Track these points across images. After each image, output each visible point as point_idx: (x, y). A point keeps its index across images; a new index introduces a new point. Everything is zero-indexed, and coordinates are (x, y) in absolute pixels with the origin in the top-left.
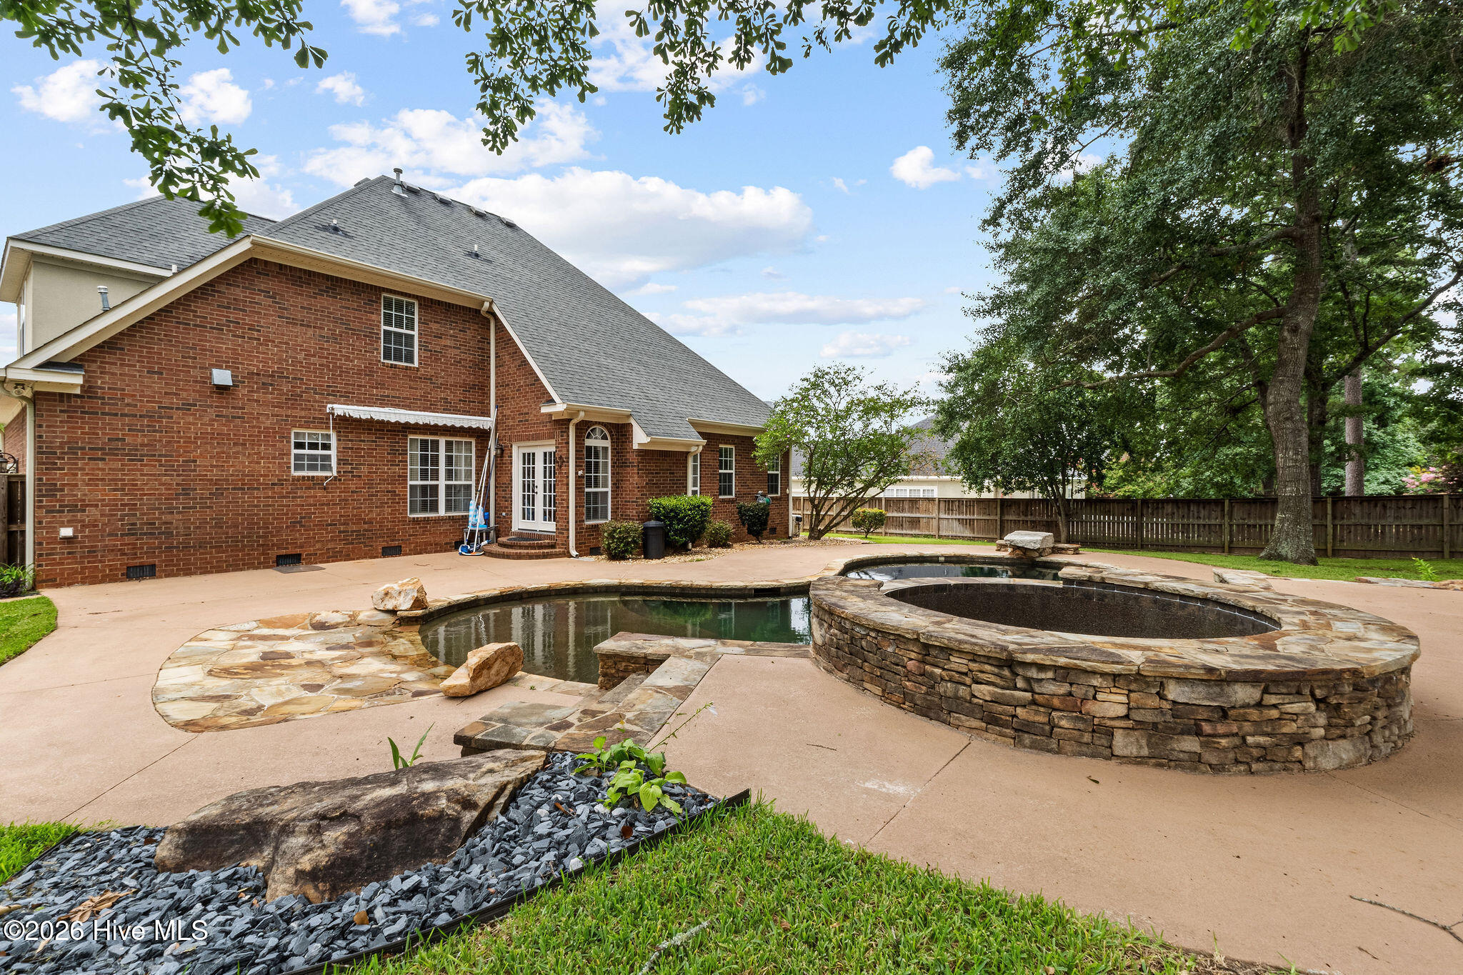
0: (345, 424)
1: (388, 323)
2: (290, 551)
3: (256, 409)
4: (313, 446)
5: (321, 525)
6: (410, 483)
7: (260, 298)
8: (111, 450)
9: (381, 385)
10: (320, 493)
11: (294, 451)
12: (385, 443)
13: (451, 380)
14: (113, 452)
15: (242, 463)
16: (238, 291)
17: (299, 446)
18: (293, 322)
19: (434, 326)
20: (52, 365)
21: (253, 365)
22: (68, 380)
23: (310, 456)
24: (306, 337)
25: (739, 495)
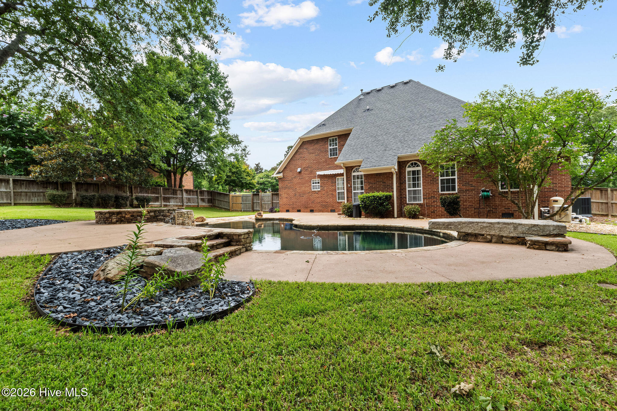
0: (320, 176)
1: (330, 146)
2: (312, 209)
3: (305, 176)
4: (316, 183)
5: (317, 203)
6: (337, 191)
7: (305, 150)
8: (286, 188)
9: (329, 164)
10: (317, 195)
11: (312, 185)
12: (330, 180)
15: (303, 189)
16: (301, 150)
17: (313, 183)
18: (310, 153)
20: (279, 173)
21: (304, 166)
22: (281, 175)
23: (316, 186)
24: (313, 156)
25: (460, 191)
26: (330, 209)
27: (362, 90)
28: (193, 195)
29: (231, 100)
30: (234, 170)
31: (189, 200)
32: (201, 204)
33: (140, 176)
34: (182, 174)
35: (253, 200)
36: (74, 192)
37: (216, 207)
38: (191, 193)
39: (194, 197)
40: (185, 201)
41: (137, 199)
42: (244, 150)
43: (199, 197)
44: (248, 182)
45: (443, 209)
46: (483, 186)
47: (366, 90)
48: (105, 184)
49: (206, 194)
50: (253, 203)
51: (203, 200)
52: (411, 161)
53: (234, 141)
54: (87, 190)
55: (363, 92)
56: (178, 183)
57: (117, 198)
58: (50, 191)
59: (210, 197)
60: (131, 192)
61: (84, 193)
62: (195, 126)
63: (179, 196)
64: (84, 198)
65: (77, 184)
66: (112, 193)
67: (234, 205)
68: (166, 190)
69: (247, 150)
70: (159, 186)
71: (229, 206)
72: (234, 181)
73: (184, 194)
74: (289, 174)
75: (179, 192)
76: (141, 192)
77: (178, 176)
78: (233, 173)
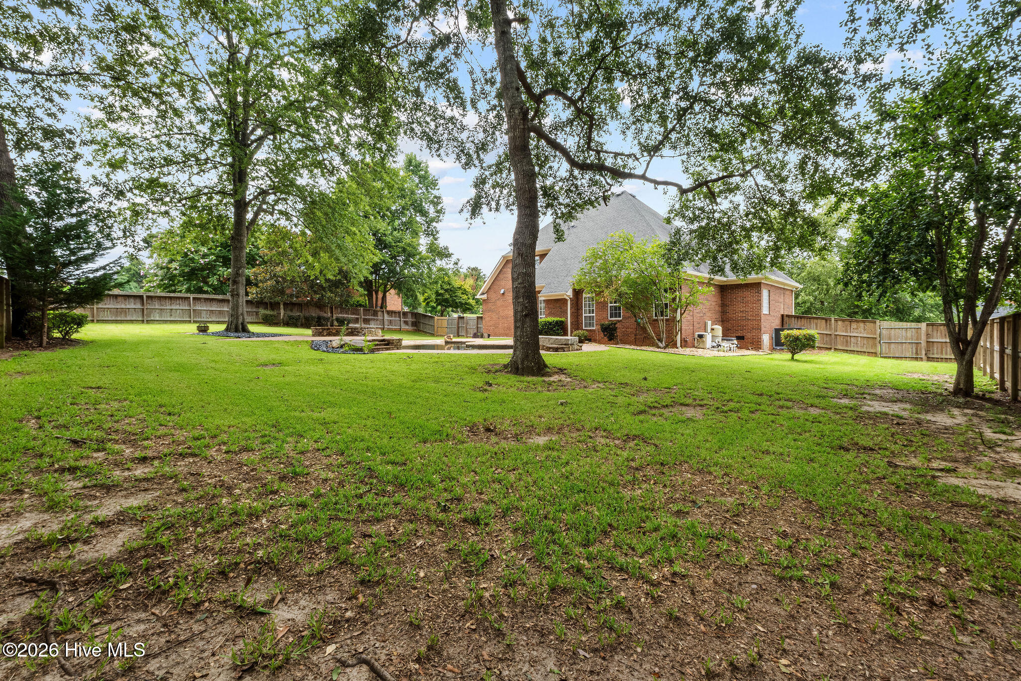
3: (507, 298)
7: (508, 270)
20: (483, 294)
21: (507, 287)
22: (485, 297)
25: (624, 318)
28: (395, 317)
29: (441, 205)
30: (446, 287)
31: (390, 322)
32: (404, 327)
33: (341, 296)
34: (385, 292)
35: (458, 323)
36: (282, 312)
37: (420, 331)
38: (393, 315)
39: (396, 319)
40: (386, 323)
41: (337, 320)
42: (456, 264)
43: (402, 319)
44: (463, 302)
45: (602, 335)
48: (308, 304)
49: (410, 315)
50: (458, 327)
51: (406, 323)
53: (444, 254)
54: (291, 310)
56: (380, 302)
57: (319, 318)
58: (262, 311)
59: (413, 320)
60: (332, 313)
61: (291, 314)
62: (399, 242)
63: (380, 318)
64: (291, 318)
65: (285, 304)
66: (314, 313)
67: (439, 329)
68: (366, 311)
69: (460, 264)
70: (361, 305)
71: (434, 331)
72: (446, 300)
73: (386, 315)
74: (493, 296)
75: (380, 313)
76: (341, 313)
77: (380, 295)
78: (446, 290)
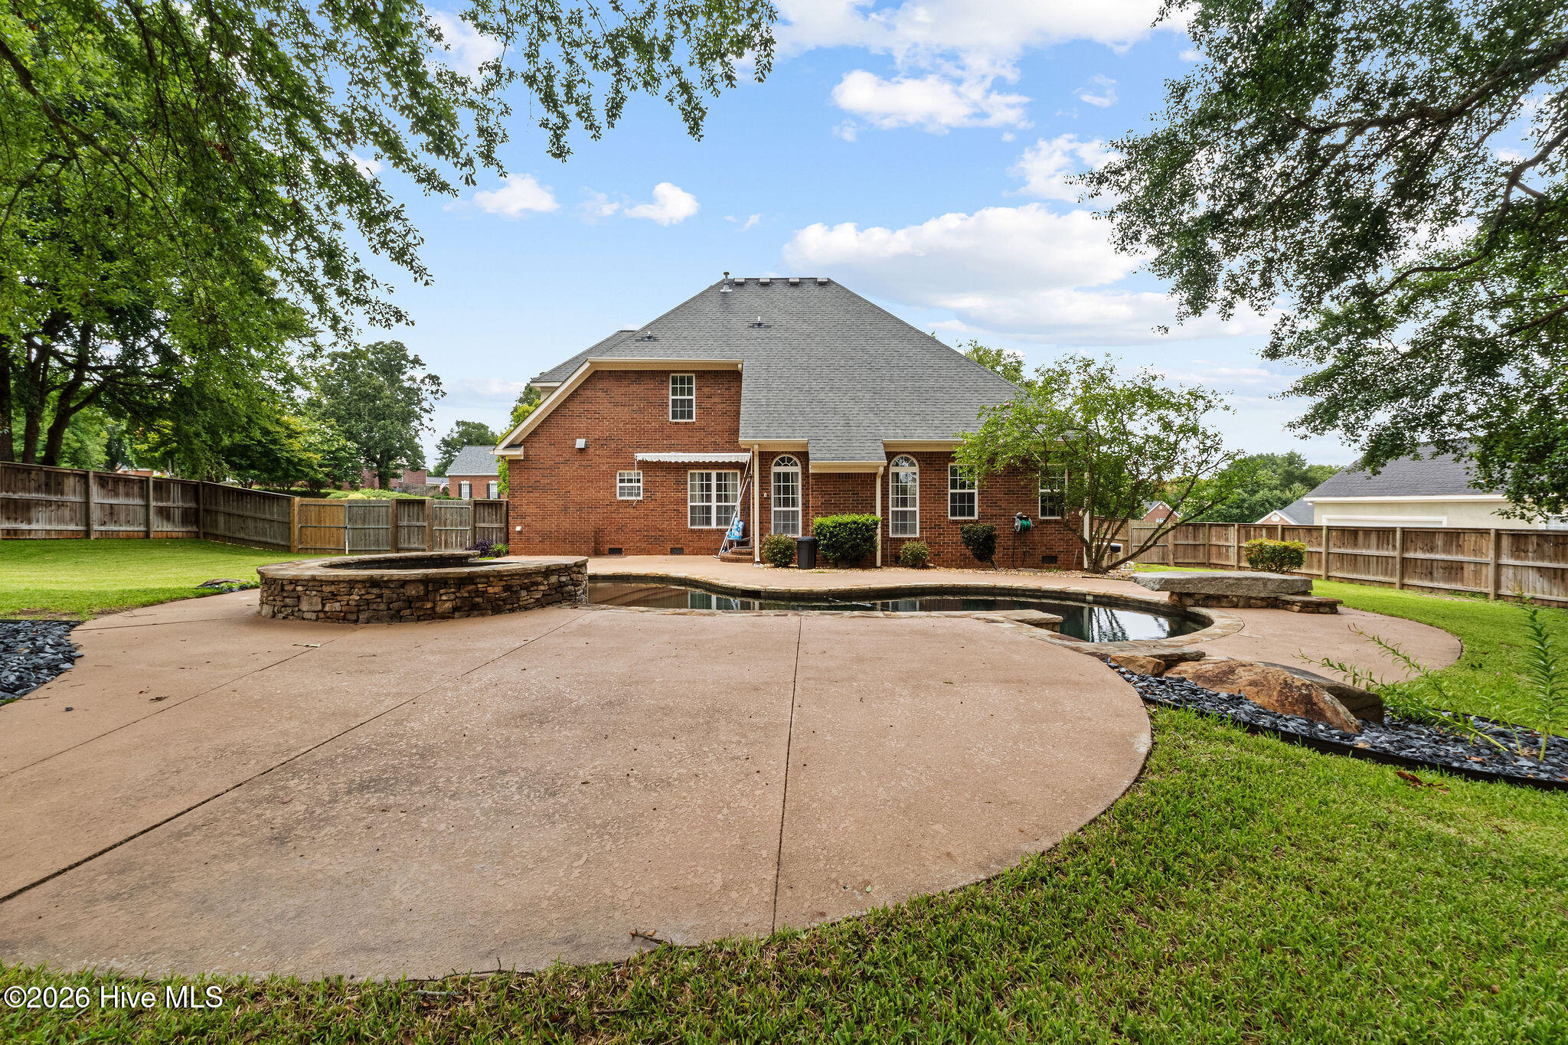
0: (645, 465)
1: (674, 393)
2: (616, 546)
3: (597, 460)
4: (630, 481)
5: (633, 531)
6: (690, 504)
7: (600, 394)
8: (533, 488)
9: (669, 437)
10: (632, 511)
11: (619, 485)
12: (672, 477)
13: (719, 428)
14: (535, 488)
15: (591, 493)
16: (588, 392)
17: (622, 481)
18: (616, 405)
19: (706, 390)
20: (511, 446)
21: (597, 434)
22: (519, 453)
23: (629, 487)
24: (624, 413)
25: (982, 516)
26: (669, 546)
27: (726, 274)
28: (127, 495)
31: (112, 512)
32: (159, 527)
34: (63, 415)
35: (396, 517)
37: (216, 537)
38: (121, 489)
39: (131, 501)
40: (96, 514)
43: (153, 503)
46: (1020, 510)
47: (738, 275)
49: (176, 491)
51: (165, 513)
52: (900, 453)
55: (729, 277)
59: (192, 505)
67: (308, 531)
71: (289, 537)
73: (94, 489)
74: (543, 450)
